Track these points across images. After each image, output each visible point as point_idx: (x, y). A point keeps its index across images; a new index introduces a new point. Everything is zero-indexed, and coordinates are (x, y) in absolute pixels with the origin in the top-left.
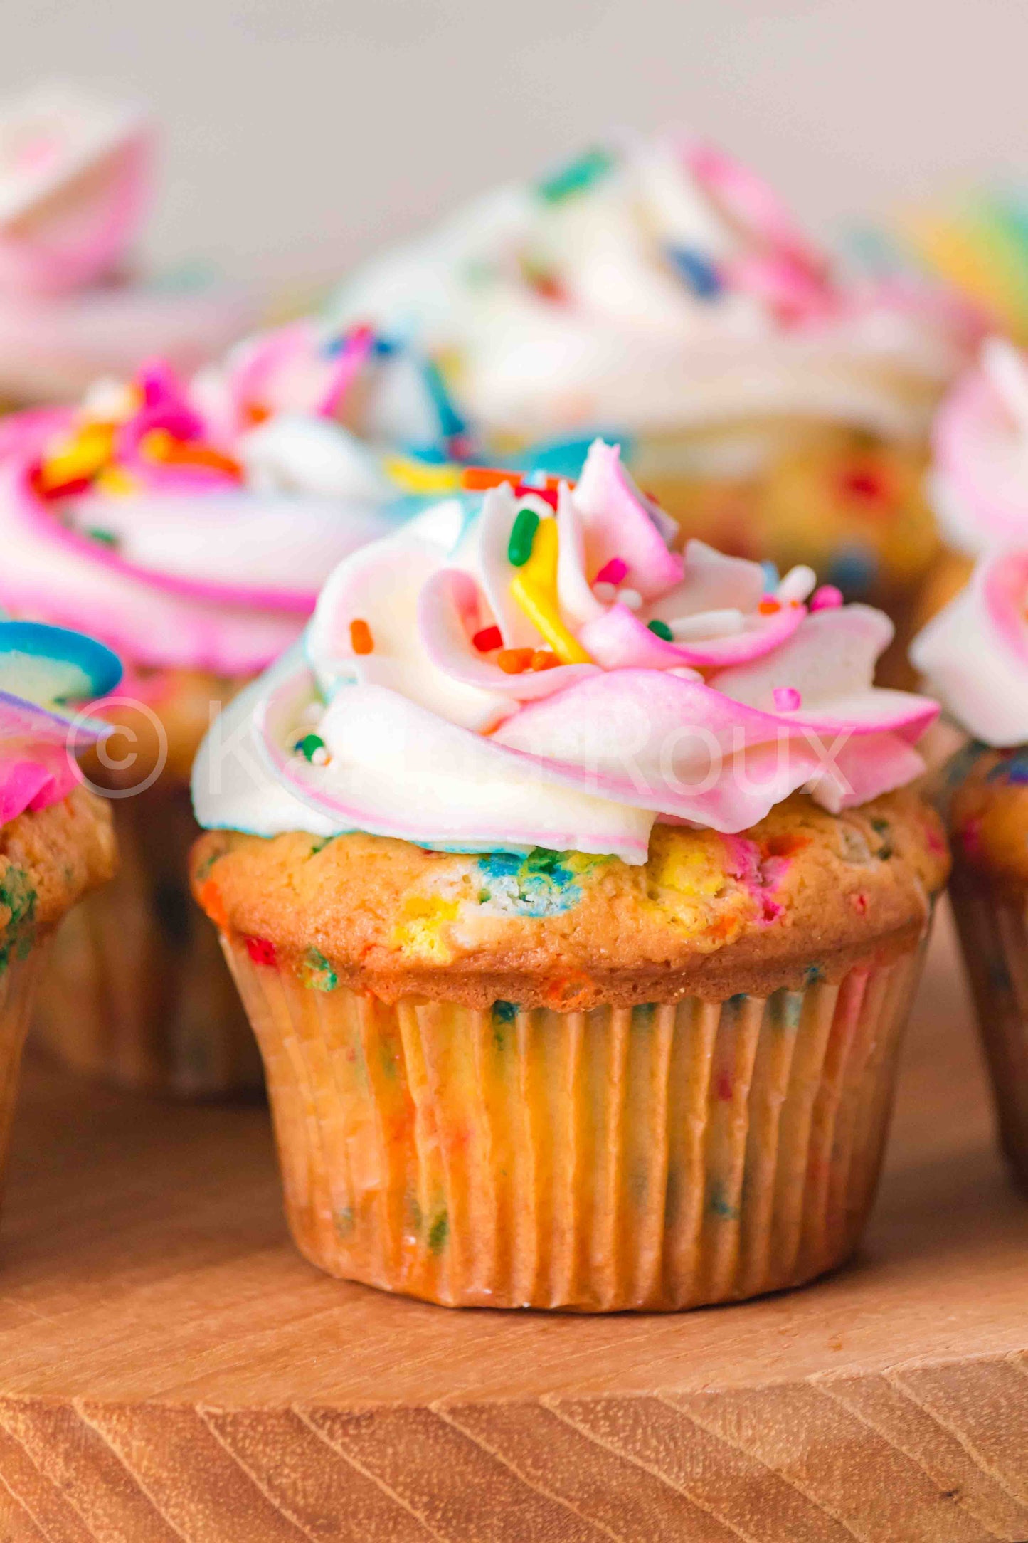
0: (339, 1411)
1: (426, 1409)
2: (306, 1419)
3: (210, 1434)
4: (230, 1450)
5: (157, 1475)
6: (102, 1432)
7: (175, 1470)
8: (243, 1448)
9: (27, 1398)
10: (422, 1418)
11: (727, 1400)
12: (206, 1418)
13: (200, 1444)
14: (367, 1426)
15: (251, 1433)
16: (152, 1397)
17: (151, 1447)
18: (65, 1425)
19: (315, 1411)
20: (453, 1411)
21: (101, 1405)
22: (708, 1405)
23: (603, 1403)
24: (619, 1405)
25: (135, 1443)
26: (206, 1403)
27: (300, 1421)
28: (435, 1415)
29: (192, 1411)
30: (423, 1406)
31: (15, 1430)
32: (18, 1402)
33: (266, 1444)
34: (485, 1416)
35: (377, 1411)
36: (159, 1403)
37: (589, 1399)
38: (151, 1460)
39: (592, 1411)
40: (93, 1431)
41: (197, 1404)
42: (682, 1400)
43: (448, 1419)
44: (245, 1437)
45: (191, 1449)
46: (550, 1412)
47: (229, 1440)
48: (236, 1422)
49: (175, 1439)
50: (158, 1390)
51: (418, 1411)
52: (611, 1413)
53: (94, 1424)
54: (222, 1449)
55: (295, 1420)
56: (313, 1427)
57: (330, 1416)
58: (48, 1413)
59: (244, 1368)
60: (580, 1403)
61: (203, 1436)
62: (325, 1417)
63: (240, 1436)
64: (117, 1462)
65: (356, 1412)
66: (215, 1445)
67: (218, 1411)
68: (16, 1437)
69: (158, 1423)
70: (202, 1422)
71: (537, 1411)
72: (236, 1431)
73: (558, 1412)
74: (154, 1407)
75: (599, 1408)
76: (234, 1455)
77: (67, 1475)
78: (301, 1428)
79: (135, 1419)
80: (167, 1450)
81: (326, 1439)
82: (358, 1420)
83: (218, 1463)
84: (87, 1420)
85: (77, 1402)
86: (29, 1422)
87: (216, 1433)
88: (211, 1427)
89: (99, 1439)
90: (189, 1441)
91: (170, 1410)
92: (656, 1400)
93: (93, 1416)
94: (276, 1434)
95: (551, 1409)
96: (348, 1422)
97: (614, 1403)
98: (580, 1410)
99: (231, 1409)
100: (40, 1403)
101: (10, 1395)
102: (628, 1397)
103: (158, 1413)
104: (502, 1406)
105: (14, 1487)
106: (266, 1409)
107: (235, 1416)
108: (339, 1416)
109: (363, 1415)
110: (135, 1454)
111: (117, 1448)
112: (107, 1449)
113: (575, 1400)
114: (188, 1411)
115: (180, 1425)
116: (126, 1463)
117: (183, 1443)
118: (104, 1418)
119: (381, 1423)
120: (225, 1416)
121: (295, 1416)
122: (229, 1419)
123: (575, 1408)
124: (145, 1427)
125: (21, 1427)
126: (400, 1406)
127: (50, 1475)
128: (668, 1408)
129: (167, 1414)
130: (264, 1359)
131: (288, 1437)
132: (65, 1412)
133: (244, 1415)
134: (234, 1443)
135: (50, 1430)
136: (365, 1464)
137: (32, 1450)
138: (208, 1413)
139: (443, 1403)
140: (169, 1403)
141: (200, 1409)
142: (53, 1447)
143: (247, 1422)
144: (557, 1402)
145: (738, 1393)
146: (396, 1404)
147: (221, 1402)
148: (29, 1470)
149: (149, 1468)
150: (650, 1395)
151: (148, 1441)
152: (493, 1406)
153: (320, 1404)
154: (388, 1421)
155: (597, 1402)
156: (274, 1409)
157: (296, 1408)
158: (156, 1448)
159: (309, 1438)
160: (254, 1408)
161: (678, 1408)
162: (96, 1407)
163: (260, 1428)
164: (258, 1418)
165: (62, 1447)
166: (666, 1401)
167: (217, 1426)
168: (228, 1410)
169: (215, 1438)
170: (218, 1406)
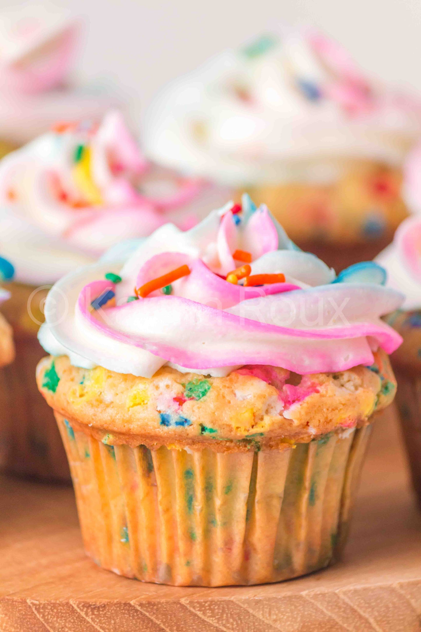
0: (91, 603)
1: (129, 604)
2: (75, 607)
3: (33, 612)
4: (42, 620)
5: (10, 630)
7: (18, 628)
8: (48, 619)
10: (127, 607)
11: (265, 602)
12: (31, 605)
13: (29, 617)
14: (103, 611)
15: (51, 613)
16: (8, 596)
17: (7, 618)
19: (80, 603)
20: (141, 605)
22: (256, 604)
23: (209, 603)
24: (216, 604)
26: (33, 598)
27: (73, 607)
28: (133, 606)
29: (26, 602)
30: (128, 602)
33: (58, 618)
34: (155, 607)
35: (107, 604)
36: (11, 598)
37: (202, 601)
38: (7, 624)
39: (204, 606)
41: (28, 599)
42: (244, 602)
43: (139, 608)
44: (49, 614)
45: (24, 619)
46: (184, 606)
47: (41, 615)
48: (44, 608)
49: (18, 615)
50: (11, 592)
51: (125, 604)
52: (212, 607)
54: (38, 619)
55: (71, 607)
56: (79, 610)
57: (87, 605)
59: (52, 583)
60: (198, 603)
61: (30, 613)
62: (83, 606)
63: (47, 613)
65: (98, 604)
66: (35, 617)
67: (37, 602)
69: (10, 607)
70: (30, 607)
71: (178, 606)
72: (45, 611)
73: (188, 606)
74: (9, 600)
75: (206, 605)
76: (43, 622)
78: (73, 611)
80: (14, 619)
81: (84, 616)
82: (99, 608)
83: (36, 625)
87: (36, 612)
88: (34, 609)
90: (24, 615)
91: (16, 602)
92: (232, 602)
94: (62, 613)
95: (186, 605)
96: (94, 608)
97: (213, 603)
98: (198, 605)
99: (43, 602)
102: (220, 600)
103: (10, 602)
104: (163, 603)
106: (58, 602)
107: (44, 604)
108: (90, 606)
109: (101, 606)
113: (196, 601)
114: (24, 602)
115: (20, 608)
117: (21, 616)
119: (108, 610)
120: (39, 605)
121: (71, 605)
122: (41, 606)
123: (195, 604)
124: (4, 609)
126: (117, 602)
128: (238, 605)
129: (14, 603)
130: (62, 579)
131: (68, 615)
133: (48, 604)
134: (43, 617)
136: (101, 627)
138: (32, 603)
139: (136, 601)
140: (15, 598)
141: (29, 601)
143: (49, 607)
144: (188, 602)
145: (269, 599)
146: (115, 601)
147: (38, 598)
149: (6, 627)
150: (230, 599)
151: (6, 615)
152: (159, 603)
153: (82, 600)
154: (112, 608)
155: (206, 602)
156: (61, 602)
157: (71, 602)
158: (9, 619)
159: (77, 615)
160: (53, 601)
161: (242, 606)
163: (55, 611)
164: (54, 606)
166: (237, 602)
167: (36, 609)
168: (41, 602)
169: (35, 614)
170: (37, 600)
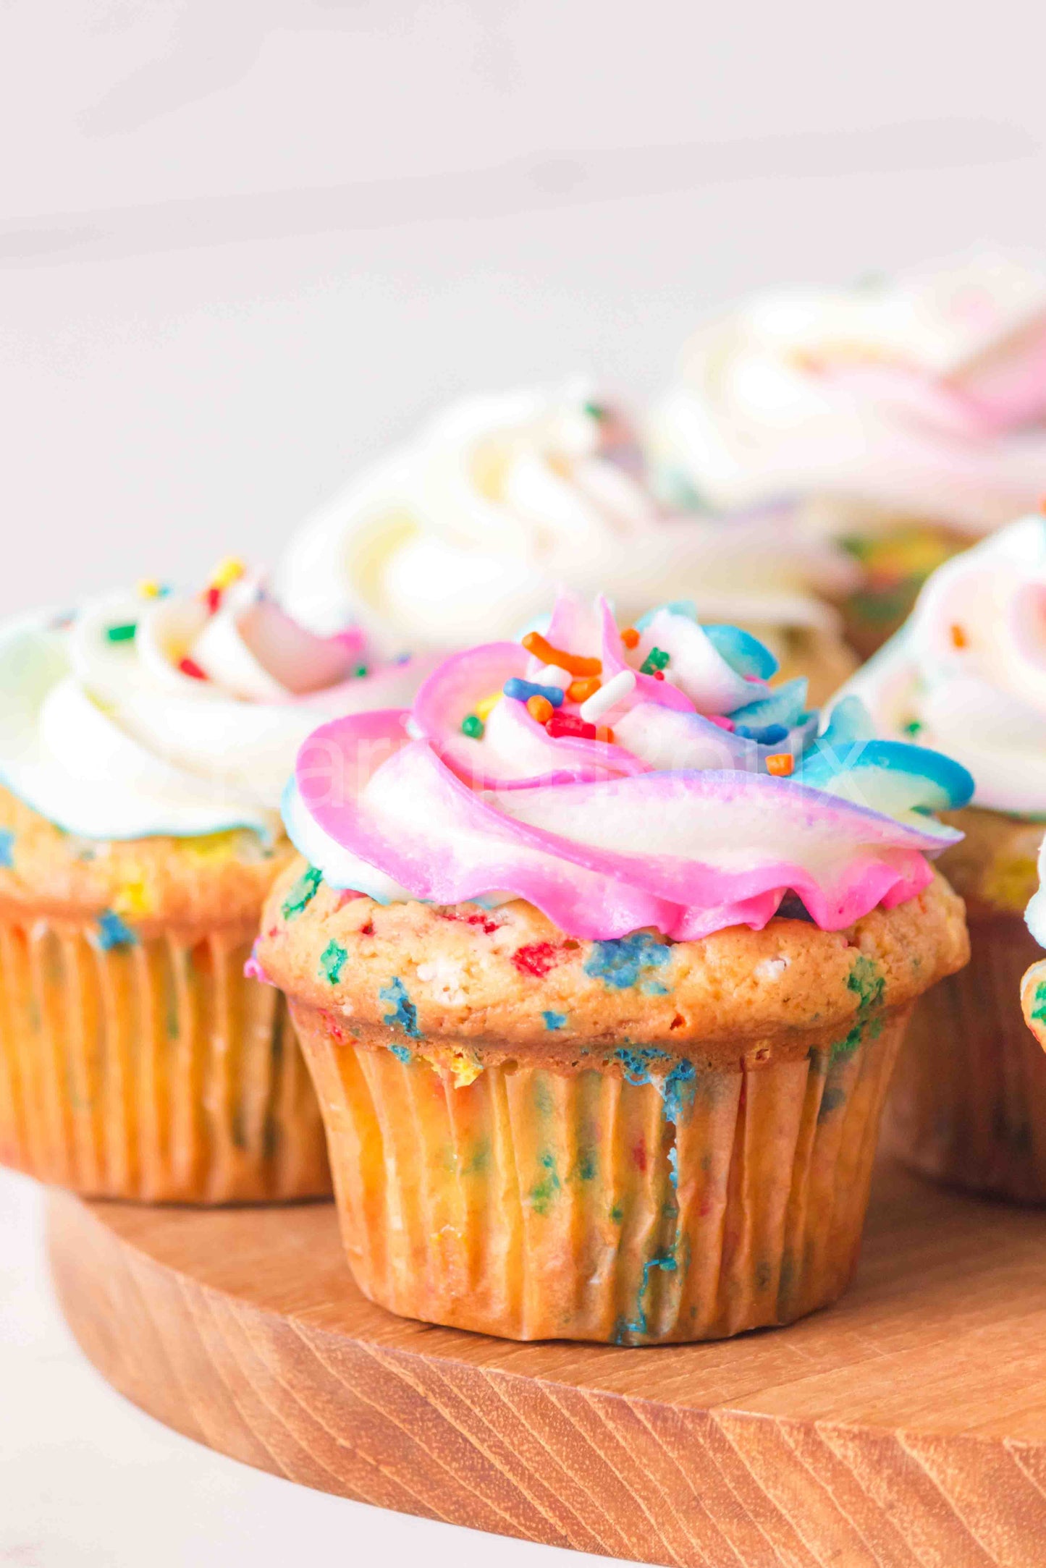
3: (1015, 1465)
4: (1032, 1479)
5: (969, 1500)
6: (922, 1462)
7: (984, 1496)
9: (856, 1429)
12: (1012, 1451)
13: (1006, 1474)
16: (967, 1431)
17: (963, 1475)
18: (889, 1453)
21: (920, 1436)
25: (950, 1471)
26: (1015, 1438)
29: (1000, 1445)
31: (845, 1457)
32: (848, 1432)
36: (972, 1436)
38: (963, 1486)
40: (912, 1458)
41: (1005, 1438)
45: (1000, 1477)
47: (1032, 1471)
48: (1038, 1455)
49: (984, 1469)
50: (971, 1425)
53: (914, 1454)
54: (1025, 1479)
58: (874, 1443)
61: (1008, 1467)
63: (1042, 1467)
64: (934, 1487)
66: (1019, 1475)
67: (1022, 1445)
68: (845, 1462)
69: (969, 1454)
70: (1009, 1454)
72: (1038, 1463)
74: (967, 1440)
76: (1036, 1484)
77: (890, 1497)
79: (950, 1451)
80: (978, 1479)
83: (1022, 1491)
84: (908, 1450)
85: (900, 1434)
86: (857, 1449)
87: (1020, 1465)
88: (1017, 1458)
89: (918, 1466)
90: (996, 1471)
91: (981, 1443)
93: (914, 1447)
99: (1035, 1444)
100: (867, 1434)
101: (842, 1426)
103: (970, 1445)
105: (843, 1506)
107: (1038, 1450)
110: (949, 1480)
111: (933, 1475)
112: (926, 1476)
114: (997, 1444)
115: (990, 1457)
116: (941, 1489)
117: (992, 1473)
118: (923, 1449)
120: (1028, 1450)
122: (1032, 1453)
124: (958, 1457)
125: (850, 1454)
127: (875, 1497)
129: (978, 1446)
132: (890, 1442)
134: (1036, 1473)
135: (875, 1458)
137: (860, 1475)
138: (1014, 1447)
140: (980, 1437)
141: (1007, 1443)
142: (879, 1472)
147: (1026, 1437)
148: (856, 1491)
149: (961, 1494)
151: (961, 1469)
158: (968, 1476)
162: (916, 1438)
165: (887, 1472)
167: (1021, 1458)
168: (1031, 1444)
169: (1019, 1469)
170: (1022, 1441)
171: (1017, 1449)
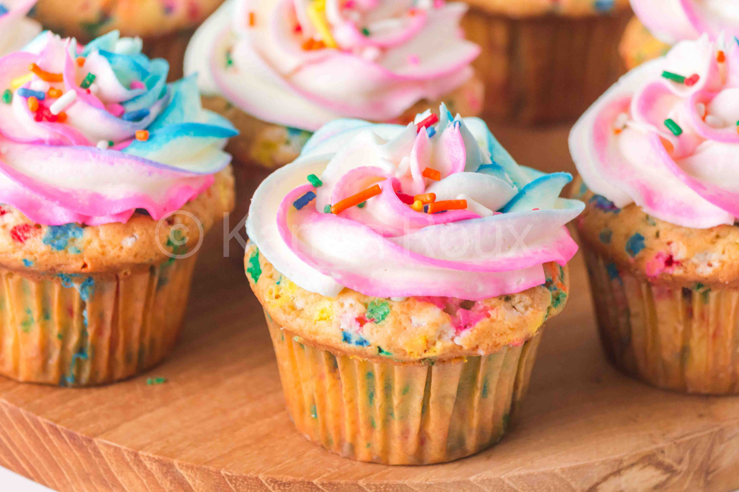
0: (277, 480)
1: (312, 483)
2: (264, 481)
3: (226, 482)
4: (234, 489)
6: (185, 476)
8: (239, 488)
9: (156, 457)
10: (310, 486)
11: (435, 486)
12: (225, 476)
13: (222, 485)
14: (288, 487)
15: (242, 484)
16: (204, 466)
17: (203, 484)
18: (171, 470)
19: (268, 479)
20: (323, 484)
21: (184, 465)
22: (427, 488)
23: (384, 486)
24: (390, 487)
25: (197, 481)
26: (226, 469)
27: (262, 482)
28: (316, 485)
29: (220, 473)
30: (311, 481)
31: (152, 469)
32: (154, 458)
33: (248, 489)
34: (335, 487)
35: (292, 482)
36: (207, 467)
37: (378, 483)
38: (203, 488)
39: (379, 488)
40: (181, 474)
41: (221, 470)
42: (416, 486)
43: (321, 487)
44: (240, 485)
45: (219, 487)
46: (362, 487)
47: (233, 485)
48: (236, 479)
49: (212, 482)
51: (309, 483)
52: (387, 489)
53: (182, 472)
54: (231, 488)
55: (260, 481)
56: (266, 485)
57: (274, 481)
58: (164, 465)
60: (374, 485)
61: (223, 482)
62: (271, 481)
63: (238, 484)
64: (190, 487)
65: (284, 481)
66: (228, 486)
67: (229, 474)
68: (152, 471)
69: (206, 475)
70: (223, 477)
71: (356, 487)
72: (236, 483)
73: (365, 488)
74: (205, 469)
75: (382, 487)
76: (235, 491)
77: (171, 488)
78: (262, 484)
79: (198, 472)
80: (209, 485)
82: (284, 484)
84: (179, 470)
85: (176, 462)
86: (157, 467)
87: (228, 482)
88: (227, 479)
89: (183, 477)
90: (218, 483)
91: (211, 471)
92: (405, 485)
93: (181, 469)
94: (252, 485)
95: (363, 486)
96: (281, 484)
97: (388, 486)
98: (374, 487)
99: (235, 474)
100: (161, 460)
101: (151, 455)
102: (394, 483)
103: (206, 471)
104: (342, 484)
105: (151, 489)
106: (248, 475)
107: (236, 477)
108: (277, 482)
109: (286, 482)
110: (197, 485)
111: (190, 482)
112: (187, 481)
113: (372, 483)
114: (218, 473)
115: (215, 477)
116: (194, 488)
117: (216, 484)
118: (185, 470)
119: (293, 486)
120: (232, 476)
121: (260, 480)
122: (234, 478)
123: (372, 487)
124: (201, 476)
125: (154, 468)
126: (301, 480)
127: (165, 487)
128: (410, 488)
131: (256, 487)
132: (171, 466)
133: (240, 476)
134: (235, 486)
135: (165, 471)
137: (158, 477)
138: (225, 474)
139: (318, 481)
140: (211, 468)
141: (223, 472)
142: (166, 477)
143: (241, 480)
144: (365, 484)
145: (440, 484)
146: (300, 479)
147: (231, 470)
148: (156, 484)
150: (403, 483)
151: (202, 481)
152: (339, 484)
153: (269, 476)
154: (296, 485)
155: (381, 485)
156: (251, 476)
157: (260, 477)
158: (205, 484)
159: (265, 489)
160: (244, 475)
161: (415, 489)
162: (183, 466)
163: (246, 482)
164: (245, 479)
165: (170, 478)
166: (410, 486)
167: (229, 480)
168: (233, 474)
169: (228, 484)
170: (230, 472)
171: (227, 475)
